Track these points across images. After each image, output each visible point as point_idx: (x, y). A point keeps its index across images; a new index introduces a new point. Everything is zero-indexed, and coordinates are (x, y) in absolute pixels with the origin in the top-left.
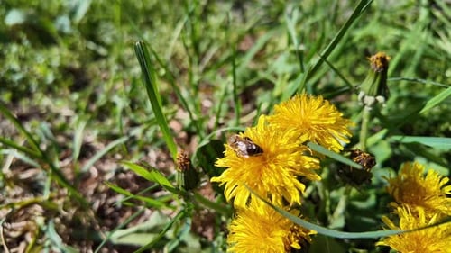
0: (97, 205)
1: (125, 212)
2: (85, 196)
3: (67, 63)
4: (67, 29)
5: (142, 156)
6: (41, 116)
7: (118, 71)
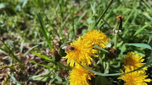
0: (28, 68)
1: (38, 70)
2: (24, 65)
3: (20, 21)
4: (20, 10)
5: (44, 51)
6: (10, 39)
7: (36, 23)
